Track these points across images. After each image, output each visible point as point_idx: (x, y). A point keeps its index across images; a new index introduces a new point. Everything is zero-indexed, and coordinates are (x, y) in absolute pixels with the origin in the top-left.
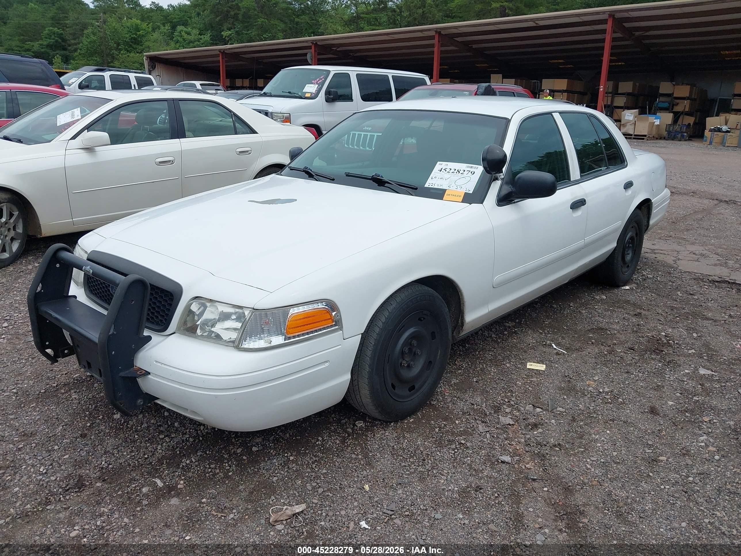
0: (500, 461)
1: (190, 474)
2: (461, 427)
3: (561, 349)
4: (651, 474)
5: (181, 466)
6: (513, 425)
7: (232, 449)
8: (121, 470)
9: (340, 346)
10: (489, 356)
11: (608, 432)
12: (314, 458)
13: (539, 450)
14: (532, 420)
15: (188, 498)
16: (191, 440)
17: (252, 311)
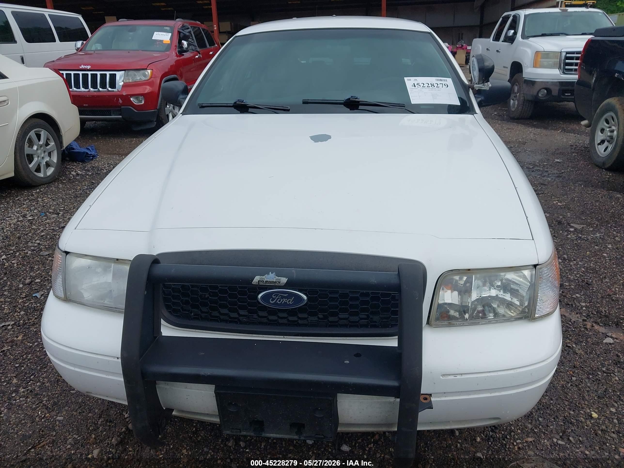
17: (534, 269)
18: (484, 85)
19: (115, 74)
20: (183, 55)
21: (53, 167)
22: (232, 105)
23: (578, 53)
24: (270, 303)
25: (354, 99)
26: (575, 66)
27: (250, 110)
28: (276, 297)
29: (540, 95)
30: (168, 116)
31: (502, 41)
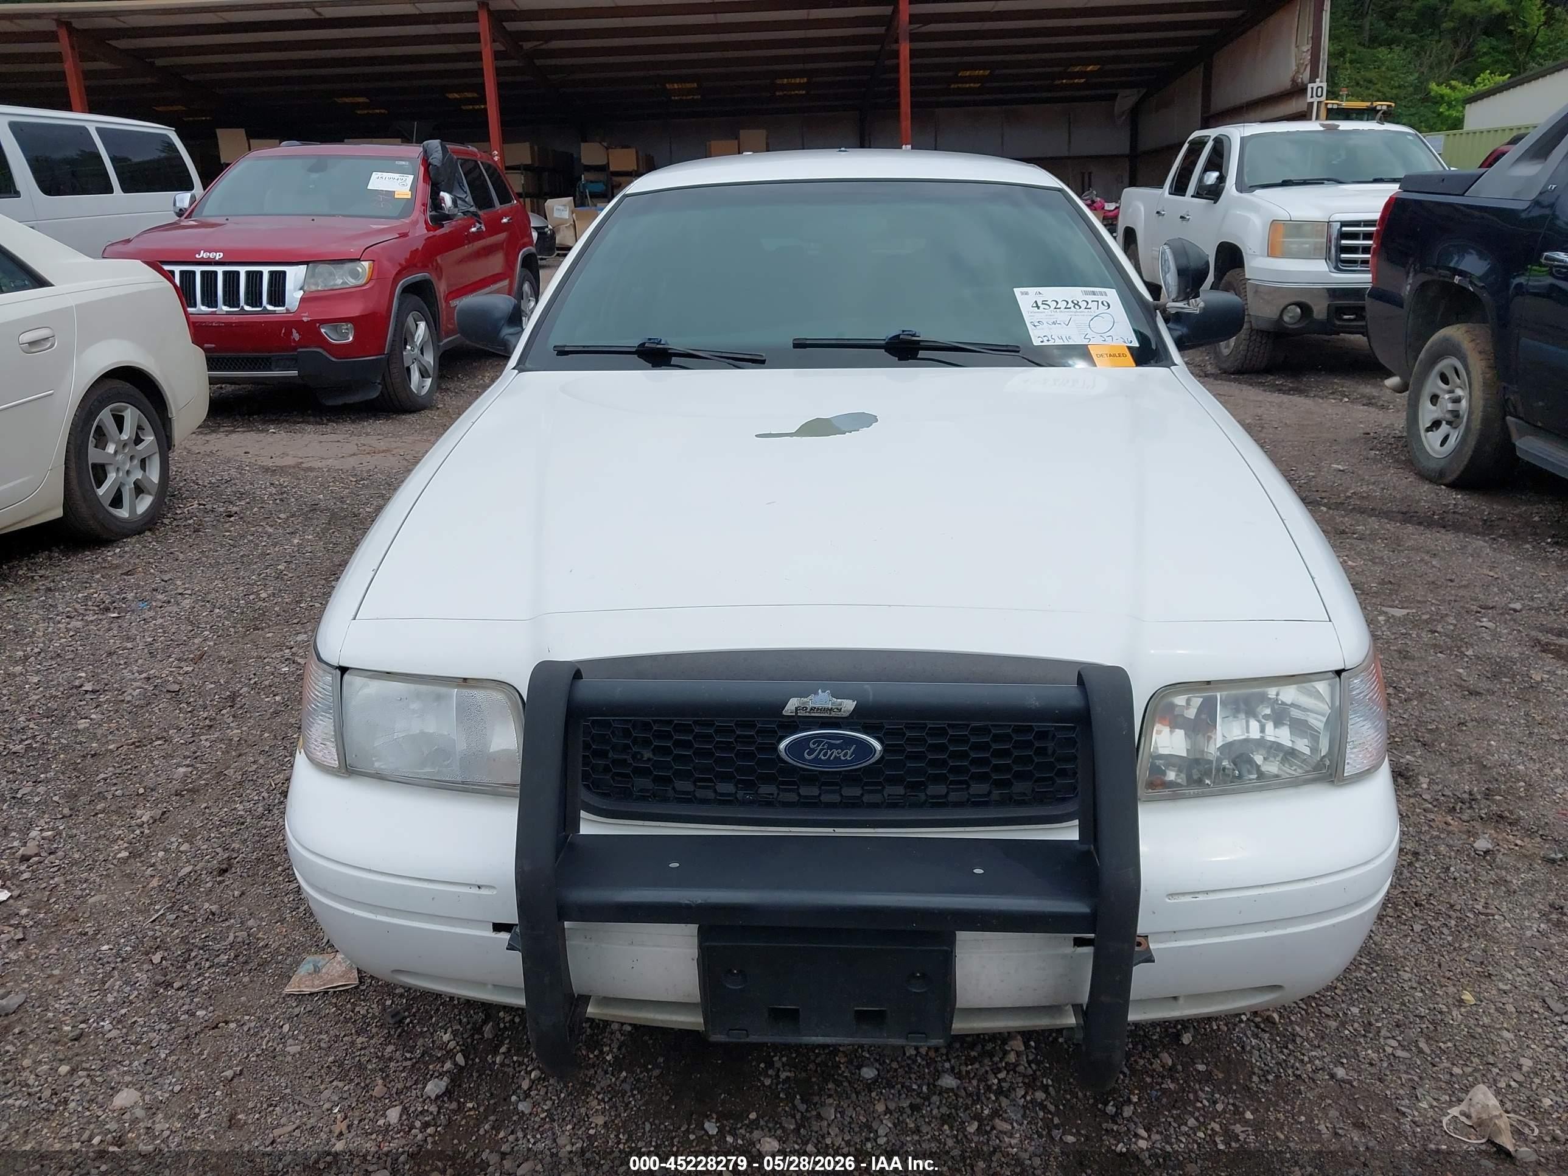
17: (1338, 679)
18: (1188, 304)
19: (284, 273)
20: (443, 226)
21: (150, 494)
22: (634, 350)
23: (1368, 223)
24: (805, 760)
25: (910, 338)
26: (1363, 253)
27: (675, 360)
28: (818, 746)
29: (1286, 318)
30: (408, 369)
31: (1192, 196)
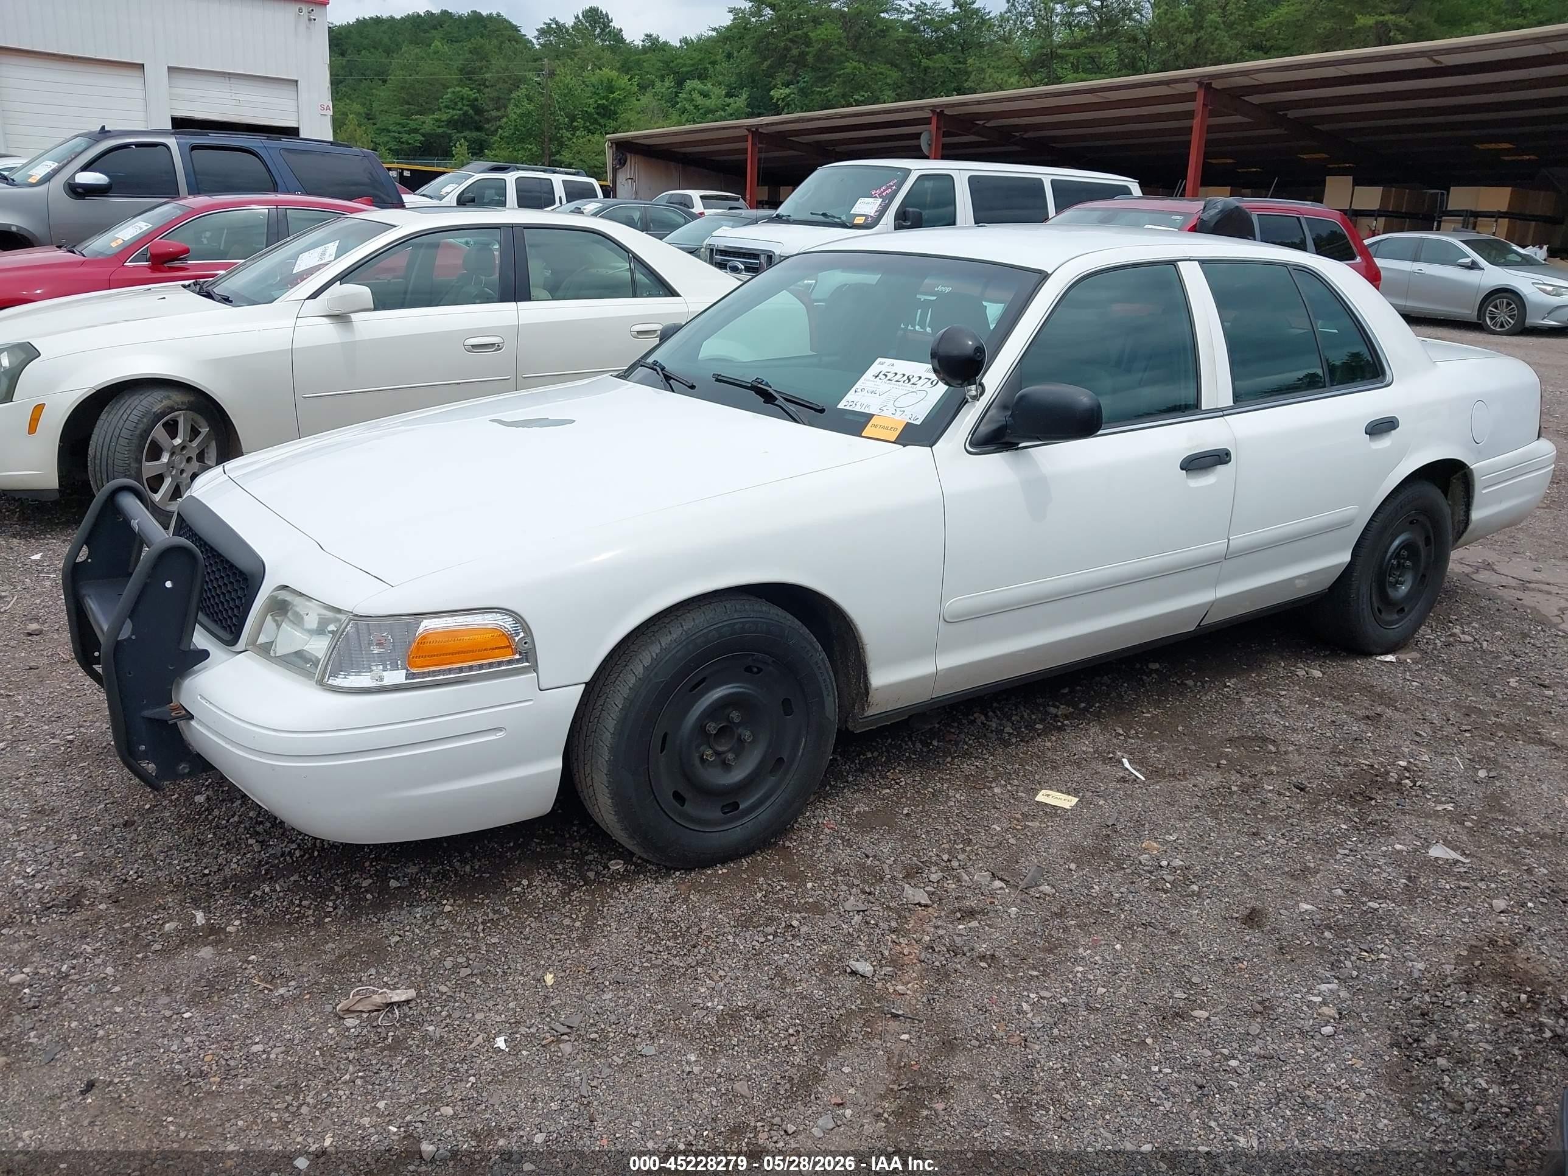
0: (849, 970)
1: (260, 912)
2: (812, 896)
3: (1138, 771)
4: (1149, 1041)
5: (252, 895)
6: (926, 906)
7: (356, 878)
8: (154, 889)
9: (531, 703)
10: (968, 768)
11: (1118, 947)
12: (491, 915)
13: (944, 962)
14: (971, 903)
15: (230, 950)
16: (298, 854)
